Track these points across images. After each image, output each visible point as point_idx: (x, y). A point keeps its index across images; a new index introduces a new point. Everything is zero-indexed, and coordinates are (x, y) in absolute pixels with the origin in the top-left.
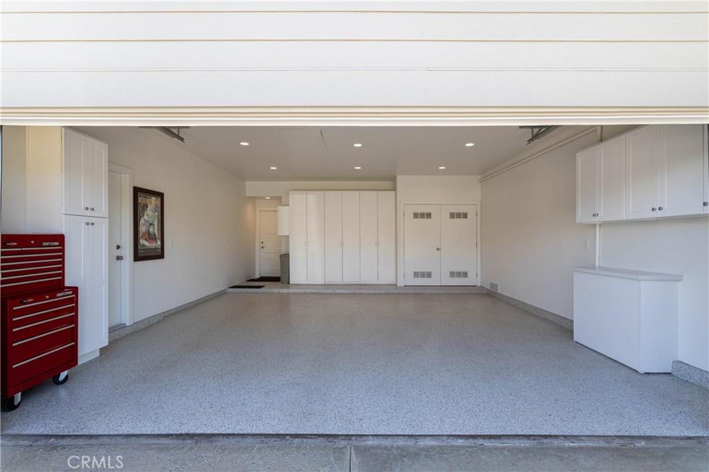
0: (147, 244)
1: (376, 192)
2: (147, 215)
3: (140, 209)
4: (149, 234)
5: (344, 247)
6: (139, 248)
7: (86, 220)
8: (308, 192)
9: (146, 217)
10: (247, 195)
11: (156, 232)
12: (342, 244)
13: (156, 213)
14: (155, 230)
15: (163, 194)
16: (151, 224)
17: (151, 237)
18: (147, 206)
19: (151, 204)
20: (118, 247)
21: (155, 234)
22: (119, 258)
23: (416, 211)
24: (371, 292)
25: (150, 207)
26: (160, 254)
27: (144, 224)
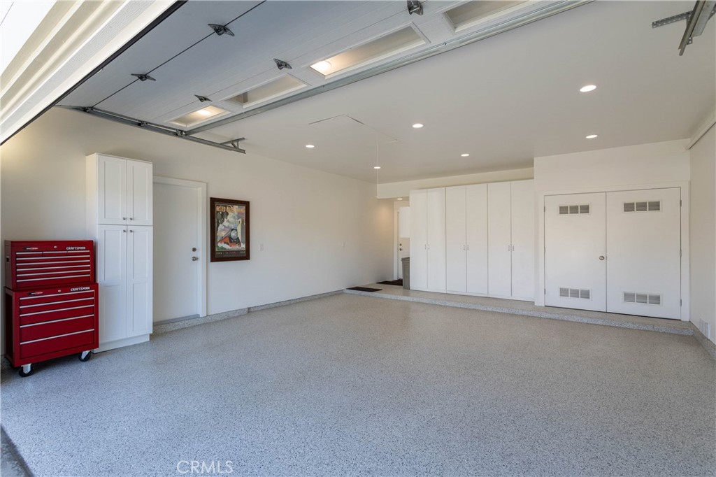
0: (227, 247)
1: (509, 182)
2: (228, 221)
3: (218, 216)
4: (230, 238)
5: (468, 251)
6: (217, 250)
7: (125, 228)
8: (429, 190)
9: (226, 223)
10: (378, 197)
11: (240, 236)
12: (466, 248)
13: (240, 220)
14: (239, 234)
15: (249, 202)
16: (232, 230)
17: (231, 240)
18: (227, 214)
19: (232, 211)
20: (194, 250)
21: (238, 238)
22: (195, 259)
23: (563, 205)
24: (490, 309)
25: (231, 214)
26: (245, 255)
27: (224, 230)
